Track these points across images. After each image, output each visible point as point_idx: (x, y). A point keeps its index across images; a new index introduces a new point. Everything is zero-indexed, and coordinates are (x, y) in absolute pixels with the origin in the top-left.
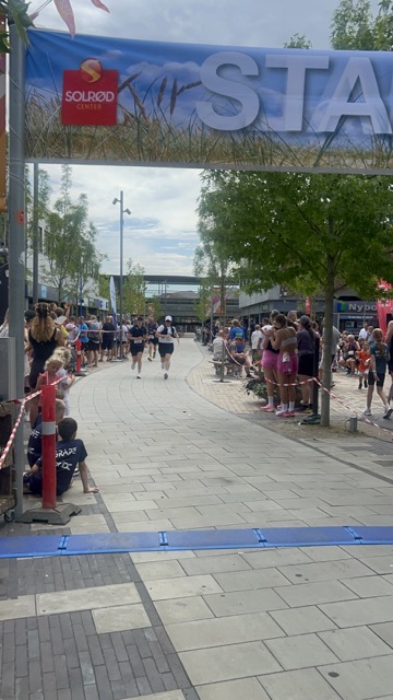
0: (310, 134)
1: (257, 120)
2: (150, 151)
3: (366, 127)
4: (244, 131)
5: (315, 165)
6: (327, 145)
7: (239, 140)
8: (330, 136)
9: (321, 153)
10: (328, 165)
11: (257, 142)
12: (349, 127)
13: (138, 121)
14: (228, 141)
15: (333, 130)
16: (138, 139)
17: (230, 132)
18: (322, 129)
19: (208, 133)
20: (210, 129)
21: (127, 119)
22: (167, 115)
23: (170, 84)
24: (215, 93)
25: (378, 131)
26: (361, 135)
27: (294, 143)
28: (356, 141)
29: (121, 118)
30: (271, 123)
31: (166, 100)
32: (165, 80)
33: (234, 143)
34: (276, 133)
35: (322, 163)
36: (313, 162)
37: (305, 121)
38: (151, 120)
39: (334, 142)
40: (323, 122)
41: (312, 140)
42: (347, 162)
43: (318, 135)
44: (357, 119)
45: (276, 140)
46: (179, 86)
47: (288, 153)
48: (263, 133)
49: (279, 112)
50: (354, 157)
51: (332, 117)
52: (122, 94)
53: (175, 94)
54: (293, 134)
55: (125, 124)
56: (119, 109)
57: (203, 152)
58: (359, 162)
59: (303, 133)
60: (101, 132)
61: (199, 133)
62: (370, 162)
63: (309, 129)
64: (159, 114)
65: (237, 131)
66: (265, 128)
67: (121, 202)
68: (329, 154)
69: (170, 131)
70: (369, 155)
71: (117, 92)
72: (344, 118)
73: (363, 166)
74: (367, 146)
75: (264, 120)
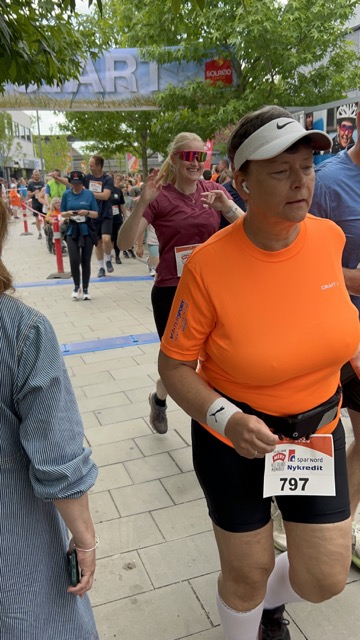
15: (75, 90)
27: (58, 98)
42: (85, 106)
44: (86, 85)
45: (50, 96)
50: (88, 103)
58: (90, 105)
62: (95, 105)
68: (76, 102)
70: (94, 102)
73: (92, 108)
74: (93, 99)
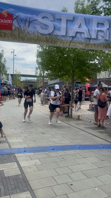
0: (68, 36)
1: (53, 31)
2: (22, 38)
3: (83, 35)
4: (49, 34)
5: (69, 45)
6: (72, 40)
7: (48, 37)
8: (73, 37)
9: (71, 42)
10: (72, 46)
11: (53, 38)
12: (78, 35)
13: (19, 29)
14: (45, 37)
16: (19, 34)
17: (45, 34)
18: (71, 35)
19: (39, 34)
20: (40, 33)
21: (15, 29)
22: (27, 28)
23: (28, 19)
24: (41, 23)
25: (86, 37)
26: (81, 37)
27: (63, 39)
28: (80, 39)
29: (14, 28)
30: (57, 33)
31: (27, 24)
32: (27, 18)
33: (47, 38)
34: (58, 36)
35: (71, 45)
36: (68, 44)
37: (67, 33)
38: (23, 29)
39: (74, 39)
40: (71, 33)
41: (68, 38)
42: (78, 45)
43: (70, 37)
44: (81, 33)
45: (58, 37)
46: (31, 20)
47: (62, 42)
48: (55, 35)
49: (59, 29)
50: (80, 44)
51: (74, 32)
52: (14, 21)
53: (30, 22)
54: (63, 36)
55: (15, 30)
56: (13, 26)
57: (38, 40)
58: (81, 45)
59: (66, 36)
60: (8, 32)
61: (37, 34)
62: (84, 45)
63: (68, 35)
64: (25, 28)
65: (48, 34)
66: (55, 34)
67: (14, 52)
68: (73, 42)
69: (28, 33)
70: (84, 43)
71: (13, 20)
72: (77, 33)
73: (82, 46)
74: (83, 41)
75: (55, 31)
